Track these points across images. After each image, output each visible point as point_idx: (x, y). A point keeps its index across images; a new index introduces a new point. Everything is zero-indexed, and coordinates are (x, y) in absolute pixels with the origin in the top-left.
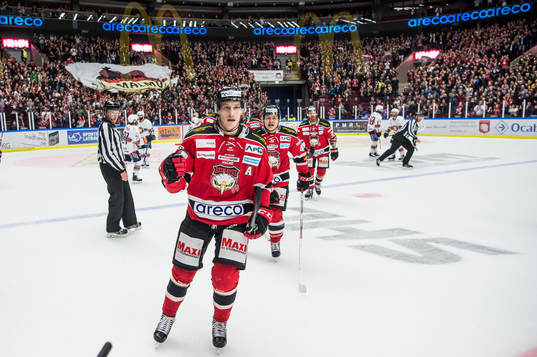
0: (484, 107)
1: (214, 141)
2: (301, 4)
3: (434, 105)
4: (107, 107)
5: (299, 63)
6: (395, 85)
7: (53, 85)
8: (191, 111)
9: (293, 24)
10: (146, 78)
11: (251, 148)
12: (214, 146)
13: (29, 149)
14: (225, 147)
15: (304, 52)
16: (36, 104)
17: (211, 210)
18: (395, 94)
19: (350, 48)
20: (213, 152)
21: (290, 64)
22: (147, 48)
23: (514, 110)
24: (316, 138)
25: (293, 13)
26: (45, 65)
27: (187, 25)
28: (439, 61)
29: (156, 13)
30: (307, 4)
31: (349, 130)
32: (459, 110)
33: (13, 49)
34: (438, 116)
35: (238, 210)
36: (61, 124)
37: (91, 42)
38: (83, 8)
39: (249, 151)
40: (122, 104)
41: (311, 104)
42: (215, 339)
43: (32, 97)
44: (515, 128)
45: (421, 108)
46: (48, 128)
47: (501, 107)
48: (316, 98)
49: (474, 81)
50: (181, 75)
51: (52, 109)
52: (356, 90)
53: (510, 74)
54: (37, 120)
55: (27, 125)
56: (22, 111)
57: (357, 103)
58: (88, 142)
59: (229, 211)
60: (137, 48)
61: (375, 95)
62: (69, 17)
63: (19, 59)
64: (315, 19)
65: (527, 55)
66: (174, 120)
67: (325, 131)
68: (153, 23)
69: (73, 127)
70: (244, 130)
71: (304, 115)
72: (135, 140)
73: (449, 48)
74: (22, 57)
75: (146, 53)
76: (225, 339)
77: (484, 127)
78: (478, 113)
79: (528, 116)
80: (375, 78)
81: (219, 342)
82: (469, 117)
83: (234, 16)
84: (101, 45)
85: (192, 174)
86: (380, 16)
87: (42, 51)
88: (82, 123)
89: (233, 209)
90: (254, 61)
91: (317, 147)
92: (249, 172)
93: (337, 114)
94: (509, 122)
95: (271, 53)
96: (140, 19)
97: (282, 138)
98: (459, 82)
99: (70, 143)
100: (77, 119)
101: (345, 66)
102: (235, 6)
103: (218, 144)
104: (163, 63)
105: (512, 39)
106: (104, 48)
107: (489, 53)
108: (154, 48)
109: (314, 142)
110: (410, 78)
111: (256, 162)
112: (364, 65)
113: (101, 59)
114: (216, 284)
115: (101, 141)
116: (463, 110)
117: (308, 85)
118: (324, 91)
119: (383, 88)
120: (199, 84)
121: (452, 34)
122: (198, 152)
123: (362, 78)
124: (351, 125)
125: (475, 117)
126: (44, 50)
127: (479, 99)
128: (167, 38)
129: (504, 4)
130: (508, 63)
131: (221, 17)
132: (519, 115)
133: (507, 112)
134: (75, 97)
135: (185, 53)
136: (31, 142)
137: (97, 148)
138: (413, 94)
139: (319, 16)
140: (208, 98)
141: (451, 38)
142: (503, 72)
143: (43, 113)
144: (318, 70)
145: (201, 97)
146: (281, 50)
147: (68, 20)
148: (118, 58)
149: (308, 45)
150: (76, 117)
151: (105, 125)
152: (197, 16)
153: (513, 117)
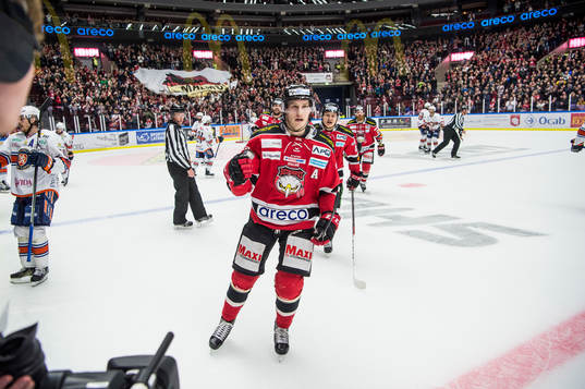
0: (514, 103)
1: (280, 141)
2: (348, 11)
3: (470, 101)
4: (174, 110)
5: (346, 66)
6: (434, 84)
7: (122, 90)
8: (249, 112)
9: (340, 31)
10: (207, 82)
11: (318, 150)
12: (280, 147)
13: (100, 149)
14: (291, 148)
15: (351, 56)
16: (107, 108)
17: (275, 214)
18: (433, 93)
19: (392, 51)
20: (279, 153)
21: (339, 67)
22: (208, 55)
23: (541, 105)
24: (362, 135)
25: (340, 19)
26: (114, 71)
27: (244, 33)
28: (474, 62)
29: (215, 23)
30: (353, 12)
31: (393, 125)
32: (492, 106)
33: (84, 58)
34: (473, 112)
35: (302, 214)
36: (130, 126)
37: (156, 50)
38: (148, 19)
39: (316, 152)
40: (186, 106)
41: (359, 103)
42: (277, 345)
43: (103, 101)
44: (543, 120)
45: (458, 105)
46: (118, 129)
47: (529, 103)
48: (363, 97)
49: (504, 79)
50: (239, 79)
51: (121, 112)
52: (399, 89)
53: (537, 72)
54: (108, 123)
55: (99, 127)
56: (94, 114)
57: (400, 101)
58: (155, 142)
59: (293, 215)
60: (198, 54)
61: (417, 94)
62: (135, 27)
63: (90, 67)
64: (361, 25)
65: (551, 55)
66: (234, 120)
67: (372, 129)
68: (213, 32)
69: (142, 128)
70: (312, 131)
71: (352, 114)
72: (208, 139)
73: (482, 50)
74: (94, 66)
75: (207, 60)
76: (287, 346)
77: (515, 121)
78: (510, 108)
79: (553, 110)
80: (416, 79)
81: (282, 348)
82: (501, 112)
83: (287, 24)
84: (166, 53)
85: (258, 175)
86: (419, 22)
87: (112, 59)
88: (149, 125)
89: (297, 213)
90: (306, 64)
91: (363, 144)
92: (315, 175)
93: (383, 111)
94: (537, 116)
95: (321, 57)
96: (201, 29)
97: (339, 137)
98: (491, 80)
99: (139, 143)
100: (145, 121)
101: (389, 68)
102: (287, 15)
103: (284, 144)
104: (223, 68)
105: (538, 40)
106: (168, 55)
107: (518, 53)
108: (214, 54)
109: (361, 139)
110: (448, 77)
111: (323, 165)
112: (404, 67)
113: (165, 65)
114: (279, 291)
115: (168, 142)
116: (496, 106)
117: (356, 86)
118: (369, 91)
119: (423, 87)
120: (256, 87)
121: (485, 37)
122: (263, 153)
123: (404, 78)
124: (395, 121)
125: (507, 111)
126: (113, 58)
127: (510, 95)
128: (225, 45)
129: (530, 9)
130: (535, 63)
131: (274, 25)
132: (546, 109)
133: (535, 107)
134: (143, 100)
135: (243, 58)
136: (103, 142)
137: (165, 147)
138: (451, 92)
139: (364, 22)
140: (265, 100)
141: (483, 40)
142: (531, 71)
143: (114, 116)
144: (364, 71)
145: (258, 98)
146: (330, 54)
147: (135, 30)
148: (181, 64)
149: (354, 50)
150: (144, 119)
151: (172, 127)
152: (253, 24)
153: (540, 111)
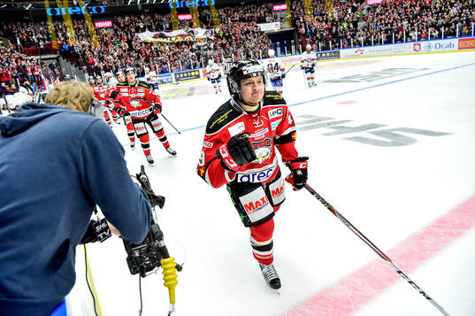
0: (416, 33)
3: (383, 35)
5: (289, 16)
6: (355, 24)
18: (356, 31)
22: (188, 17)
23: (435, 34)
28: (384, 5)
31: (327, 58)
32: (399, 37)
34: (386, 43)
41: (301, 43)
44: (438, 46)
45: (374, 38)
52: (330, 30)
57: (331, 39)
60: (182, 17)
77: (417, 47)
79: (445, 37)
80: (341, 20)
82: (406, 41)
93: (318, 47)
94: (433, 43)
95: (271, 11)
101: (321, 14)
108: (193, 16)
116: (402, 37)
123: (333, 21)
124: (328, 54)
125: (411, 41)
127: (412, 28)
132: (440, 37)
133: (431, 36)
142: (427, 8)
145: (228, 46)
146: (276, 8)
153: (436, 38)
